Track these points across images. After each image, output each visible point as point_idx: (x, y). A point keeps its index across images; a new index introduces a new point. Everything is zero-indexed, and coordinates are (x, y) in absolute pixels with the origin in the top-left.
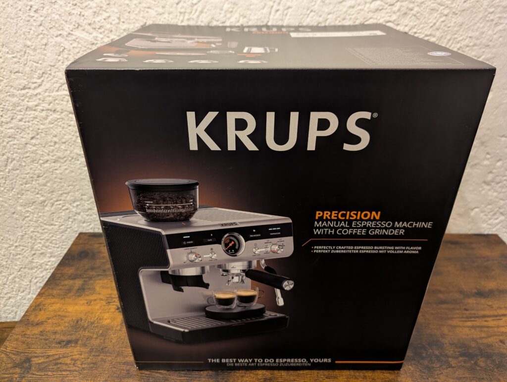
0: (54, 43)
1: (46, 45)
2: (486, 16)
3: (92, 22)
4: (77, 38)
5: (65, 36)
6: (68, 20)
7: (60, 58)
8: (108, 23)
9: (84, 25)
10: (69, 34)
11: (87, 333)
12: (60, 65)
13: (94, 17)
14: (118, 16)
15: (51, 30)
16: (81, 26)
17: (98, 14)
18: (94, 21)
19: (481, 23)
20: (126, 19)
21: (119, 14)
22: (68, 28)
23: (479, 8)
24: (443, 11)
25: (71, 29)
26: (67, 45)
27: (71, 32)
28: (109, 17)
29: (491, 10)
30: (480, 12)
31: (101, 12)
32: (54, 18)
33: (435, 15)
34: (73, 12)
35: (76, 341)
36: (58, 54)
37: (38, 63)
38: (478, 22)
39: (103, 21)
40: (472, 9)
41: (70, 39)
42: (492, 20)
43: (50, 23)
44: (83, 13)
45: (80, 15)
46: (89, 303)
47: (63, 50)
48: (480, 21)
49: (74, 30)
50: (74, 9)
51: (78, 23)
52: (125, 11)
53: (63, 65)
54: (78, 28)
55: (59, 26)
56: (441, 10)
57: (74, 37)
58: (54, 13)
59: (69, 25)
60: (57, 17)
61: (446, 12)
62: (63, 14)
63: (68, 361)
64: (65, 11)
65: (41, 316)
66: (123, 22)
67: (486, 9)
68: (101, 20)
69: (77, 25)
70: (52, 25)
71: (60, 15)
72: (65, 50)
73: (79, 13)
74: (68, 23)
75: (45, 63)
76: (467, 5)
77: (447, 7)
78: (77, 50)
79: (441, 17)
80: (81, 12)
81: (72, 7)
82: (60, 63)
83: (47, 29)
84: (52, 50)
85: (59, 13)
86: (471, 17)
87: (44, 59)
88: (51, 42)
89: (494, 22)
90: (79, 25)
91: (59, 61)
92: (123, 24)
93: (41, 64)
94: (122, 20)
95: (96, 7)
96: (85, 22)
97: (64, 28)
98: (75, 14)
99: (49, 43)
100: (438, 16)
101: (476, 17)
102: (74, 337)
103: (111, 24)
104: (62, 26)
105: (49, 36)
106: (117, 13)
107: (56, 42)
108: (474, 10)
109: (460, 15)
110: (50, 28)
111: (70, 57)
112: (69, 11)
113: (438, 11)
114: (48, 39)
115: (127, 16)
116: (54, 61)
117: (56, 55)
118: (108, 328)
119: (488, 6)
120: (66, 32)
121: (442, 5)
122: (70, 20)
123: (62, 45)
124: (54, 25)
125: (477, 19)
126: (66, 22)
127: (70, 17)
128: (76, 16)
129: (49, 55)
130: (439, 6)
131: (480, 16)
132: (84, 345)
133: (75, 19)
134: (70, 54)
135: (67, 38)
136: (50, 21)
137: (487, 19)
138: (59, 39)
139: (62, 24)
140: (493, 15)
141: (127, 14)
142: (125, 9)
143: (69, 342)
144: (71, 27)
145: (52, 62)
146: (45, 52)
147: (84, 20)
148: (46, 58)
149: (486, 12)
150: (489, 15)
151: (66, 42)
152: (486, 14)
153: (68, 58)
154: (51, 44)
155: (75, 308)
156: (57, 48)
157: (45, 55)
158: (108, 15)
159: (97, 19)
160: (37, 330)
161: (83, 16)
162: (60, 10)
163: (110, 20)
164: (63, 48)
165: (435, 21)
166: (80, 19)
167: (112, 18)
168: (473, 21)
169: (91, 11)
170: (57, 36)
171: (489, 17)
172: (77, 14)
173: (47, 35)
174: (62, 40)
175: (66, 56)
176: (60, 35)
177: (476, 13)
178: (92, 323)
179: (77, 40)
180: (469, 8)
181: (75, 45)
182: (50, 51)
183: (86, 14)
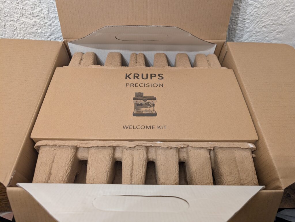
0: (9, 25)
1: (4, 26)
2: (284, 8)
3: (31, 13)
4: (23, 22)
5: (15, 21)
6: (16, 12)
7: (15, 33)
8: (42, 14)
9: (26, 14)
10: (18, 20)
12: (16, 37)
13: (32, 10)
14: (48, 10)
15: (5, 18)
16: (25, 15)
17: (34, 8)
18: (33, 13)
19: (280, 12)
20: (53, 11)
21: (48, 8)
22: (16, 17)
23: (280, 3)
24: (256, 6)
25: (18, 17)
26: (18, 25)
27: (19, 19)
28: (42, 10)
29: (288, 5)
30: (280, 5)
31: (35, 7)
32: (6, 11)
33: (252, 7)
34: (18, 7)
36: (13, 31)
37: (2, 36)
38: (278, 11)
39: (38, 12)
40: (275, 4)
41: (19, 22)
42: (287, 10)
43: (4, 14)
44: (24, 8)
45: (23, 9)
47: (16, 29)
48: (280, 11)
49: (20, 18)
50: (17, 6)
51: (22, 14)
52: (52, 6)
53: (18, 37)
54: (23, 16)
55: (11, 15)
56: (256, 5)
57: (21, 22)
58: (5, 8)
59: (17, 15)
60: (8, 10)
61: (258, 6)
62: (12, 9)
64: (12, 7)
66: (52, 13)
67: (285, 4)
68: (37, 12)
69: (22, 15)
70: (5, 15)
71: (9, 9)
72: (17, 28)
73: (22, 8)
74: (16, 13)
75: (7, 36)
76: (273, 2)
77: (260, 3)
78: (25, 29)
79: (255, 9)
80: (23, 8)
81: (16, 5)
82: (16, 35)
83: (3, 17)
84: (9, 29)
85: (9, 8)
86: (274, 9)
87: (5, 33)
88: (8, 24)
89: (288, 12)
90: (23, 15)
91: (15, 34)
92: (51, 14)
93: (4, 36)
94: (50, 12)
95: (32, 5)
96: (26, 13)
97: (14, 16)
98: (19, 9)
99: (6, 25)
100: (253, 8)
101: (277, 8)
103: (44, 14)
104: (12, 15)
105: (5, 21)
106: (46, 8)
107: (10, 24)
108: (277, 5)
109: (267, 8)
110: (5, 17)
111: (21, 32)
112: (15, 7)
113: (253, 5)
114: (5, 22)
115: (53, 9)
116: (12, 35)
117: (12, 31)
119: (286, 2)
120: (16, 18)
121: (256, 2)
122: (17, 12)
123: (15, 26)
124: (7, 15)
125: (278, 10)
126: (15, 13)
127: (16, 10)
128: (20, 10)
129: (8, 31)
130: (255, 2)
131: (280, 8)
133: (20, 12)
134: (21, 31)
135: (17, 22)
136: (4, 13)
137: (284, 9)
138: (12, 23)
139: (12, 14)
140: (288, 7)
141: (53, 8)
142: (51, 5)
144: (19, 16)
145: (10, 35)
146: (5, 30)
147: (25, 12)
148: (6, 33)
149: (284, 6)
150: (286, 7)
151: (17, 24)
152: (284, 7)
153: (20, 33)
154: (7, 25)
156: (12, 27)
157: (5, 31)
158: (40, 9)
159: (34, 11)
161: (25, 9)
162: (9, 6)
163: (43, 12)
164: (16, 28)
165: (250, 11)
166: (23, 11)
167: (44, 10)
168: (275, 11)
169: (29, 6)
170: (11, 21)
171: (286, 9)
172: (20, 8)
173: (4, 21)
174: (14, 23)
175: (18, 32)
176: (12, 20)
177: (277, 6)
179: (24, 23)
180: (274, 4)
181: (23, 26)
182: (8, 29)
183: (26, 9)
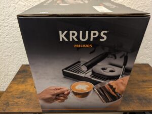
11: (25, 95)
35: (22, 97)
46: (26, 86)
63: (20, 103)
65: (11, 90)
102: (22, 96)
118: (32, 93)
132: (25, 98)
143: (20, 97)
155: (22, 87)
160: (10, 94)
178: (27, 92)
